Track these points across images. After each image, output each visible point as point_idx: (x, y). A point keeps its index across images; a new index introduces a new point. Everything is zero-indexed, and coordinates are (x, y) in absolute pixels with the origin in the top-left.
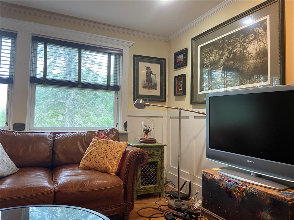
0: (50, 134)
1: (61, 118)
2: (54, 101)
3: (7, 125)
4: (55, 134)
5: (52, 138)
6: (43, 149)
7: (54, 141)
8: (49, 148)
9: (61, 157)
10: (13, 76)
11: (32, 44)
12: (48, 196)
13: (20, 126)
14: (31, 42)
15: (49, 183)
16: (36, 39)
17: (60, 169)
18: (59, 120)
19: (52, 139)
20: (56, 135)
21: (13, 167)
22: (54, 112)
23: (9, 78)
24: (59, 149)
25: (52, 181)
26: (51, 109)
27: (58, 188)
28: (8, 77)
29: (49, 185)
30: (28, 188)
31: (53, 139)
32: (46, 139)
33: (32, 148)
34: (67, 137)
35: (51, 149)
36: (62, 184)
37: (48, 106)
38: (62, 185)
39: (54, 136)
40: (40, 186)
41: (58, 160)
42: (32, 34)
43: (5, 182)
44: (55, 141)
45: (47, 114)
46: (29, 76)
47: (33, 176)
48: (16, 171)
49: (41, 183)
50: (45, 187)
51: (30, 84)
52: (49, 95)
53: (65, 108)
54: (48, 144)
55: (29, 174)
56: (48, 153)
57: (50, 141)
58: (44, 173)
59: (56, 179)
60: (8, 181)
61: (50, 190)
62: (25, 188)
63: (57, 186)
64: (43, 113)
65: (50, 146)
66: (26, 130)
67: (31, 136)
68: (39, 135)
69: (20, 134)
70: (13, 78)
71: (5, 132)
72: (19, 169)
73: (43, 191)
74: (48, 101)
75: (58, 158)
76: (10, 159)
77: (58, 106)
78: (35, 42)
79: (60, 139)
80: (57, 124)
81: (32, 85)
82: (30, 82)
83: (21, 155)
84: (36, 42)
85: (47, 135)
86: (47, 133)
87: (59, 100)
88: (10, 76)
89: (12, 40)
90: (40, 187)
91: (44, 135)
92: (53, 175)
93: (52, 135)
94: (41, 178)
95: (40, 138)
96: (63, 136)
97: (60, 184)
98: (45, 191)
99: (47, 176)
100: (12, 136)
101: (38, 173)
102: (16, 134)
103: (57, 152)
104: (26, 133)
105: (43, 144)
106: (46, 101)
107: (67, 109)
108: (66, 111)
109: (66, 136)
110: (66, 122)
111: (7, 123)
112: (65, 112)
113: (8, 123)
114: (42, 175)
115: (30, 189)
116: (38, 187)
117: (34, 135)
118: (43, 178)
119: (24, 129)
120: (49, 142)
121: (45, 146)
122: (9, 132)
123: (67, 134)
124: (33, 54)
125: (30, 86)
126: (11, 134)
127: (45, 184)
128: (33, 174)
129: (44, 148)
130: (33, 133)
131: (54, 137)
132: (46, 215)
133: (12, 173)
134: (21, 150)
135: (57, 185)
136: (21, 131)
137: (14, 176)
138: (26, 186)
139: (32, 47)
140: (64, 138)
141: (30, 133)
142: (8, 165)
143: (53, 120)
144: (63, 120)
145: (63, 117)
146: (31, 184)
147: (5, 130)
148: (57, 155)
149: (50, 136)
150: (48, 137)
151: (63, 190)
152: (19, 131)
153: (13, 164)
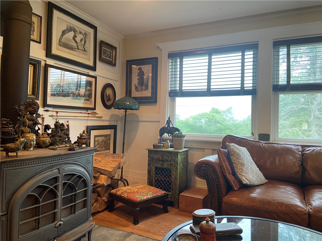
0: (298, 147)
1: (305, 127)
2: (296, 107)
3: (253, 135)
4: (303, 146)
5: (300, 151)
6: (291, 163)
7: (303, 155)
8: (298, 163)
9: (313, 175)
10: (256, 87)
11: (273, 50)
12: (302, 216)
13: (265, 137)
14: (273, 49)
15: (301, 202)
16: (278, 44)
17: (313, 188)
18: (303, 129)
19: (300, 153)
20: (304, 148)
21: (261, 177)
22: (297, 120)
23: (253, 89)
24: (309, 165)
25: (304, 201)
26: (292, 117)
27: (312, 210)
28: (251, 88)
29: (301, 205)
30: (279, 202)
31: (302, 153)
32: (294, 152)
33: (279, 160)
34: (319, 152)
35: (301, 163)
36: (317, 207)
37: (289, 113)
38: (317, 209)
39: (302, 149)
40: (291, 203)
41: (309, 177)
42: (273, 40)
43: (256, 191)
44: (305, 155)
45: (288, 122)
46: (272, 84)
47: (283, 191)
48: (265, 182)
49: (292, 200)
50: (298, 206)
51: (273, 93)
52: (289, 101)
53: (310, 115)
54: (296, 158)
55: (278, 188)
56: (297, 169)
57: (298, 155)
58: (295, 190)
59: (309, 200)
60: (258, 190)
61: (303, 211)
62: (276, 202)
63: (311, 209)
64: (284, 121)
65: (299, 161)
66: (271, 141)
67: (277, 148)
68: (285, 147)
69: (266, 145)
70: (256, 89)
71: (252, 142)
72: (267, 180)
73: (295, 210)
74: (289, 107)
75: (310, 175)
76: (258, 169)
77: (301, 113)
78: (276, 47)
79: (310, 154)
80: (300, 133)
81: (275, 94)
82: (273, 91)
83: (268, 166)
84: (278, 47)
85: (295, 148)
86: (295, 145)
87: (301, 106)
88: (253, 87)
89: (254, 51)
90: (292, 205)
91: (291, 148)
92: (304, 193)
93: (300, 148)
94: (292, 195)
95: (287, 151)
96: (313, 150)
97: (315, 206)
98: (297, 210)
99: (299, 194)
100: (258, 146)
101: (288, 189)
102: (263, 145)
103: (308, 168)
104: (272, 144)
105: (291, 157)
106: (287, 108)
107: (312, 117)
108: (312, 119)
109: (318, 150)
110: (312, 131)
111: (252, 133)
112: (310, 120)
113: (254, 133)
114: (292, 191)
115: (282, 204)
116: (290, 204)
117: (280, 147)
118: (294, 195)
119: (268, 139)
120: (298, 157)
121: (293, 160)
122: (256, 142)
123: (319, 148)
124: (275, 61)
125: (273, 95)
126: (258, 144)
127: (297, 203)
128: (283, 188)
129: (292, 161)
130: (279, 145)
131: (303, 151)
132: (293, 235)
133: (261, 183)
134: (268, 161)
135: (311, 207)
136: (266, 142)
137: (263, 187)
138: (277, 200)
139: (273, 54)
140: (315, 153)
141: (276, 145)
142: (257, 175)
143: (296, 129)
144: (308, 129)
145: (308, 126)
146: (282, 199)
147: (252, 140)
148: (308, 171)
149: (297, 148)
150: (295, 150)
151: (319, 214)
152: (265, 142)
153: (262, 175)
